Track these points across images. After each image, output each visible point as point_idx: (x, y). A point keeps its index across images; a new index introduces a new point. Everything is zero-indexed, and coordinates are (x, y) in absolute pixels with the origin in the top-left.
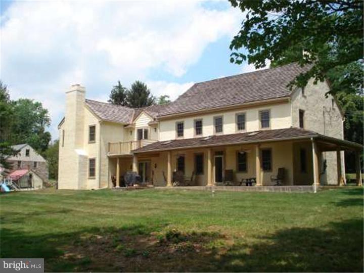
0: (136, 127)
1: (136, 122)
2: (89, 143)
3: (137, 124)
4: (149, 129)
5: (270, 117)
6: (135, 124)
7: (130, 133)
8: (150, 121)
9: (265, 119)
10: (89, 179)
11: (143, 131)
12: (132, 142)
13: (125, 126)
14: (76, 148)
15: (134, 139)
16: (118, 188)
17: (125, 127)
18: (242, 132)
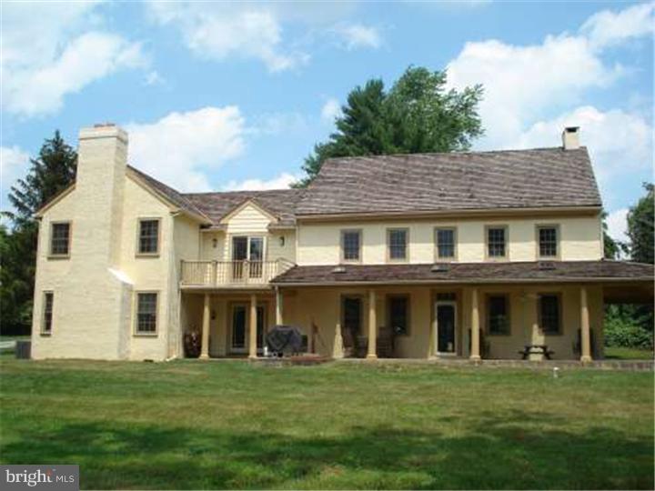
0: (229, 231)
1: (230, 222)
2: (137, 257)
3: (229, 226)
4: (265, 238)
5: (557, 238)
6: (227, 224)
7: (212, 244)
8: (269, 221)
9: (548, 241)
10: (135, 336)
11: (249, 241)
12: (217, 263)
13: (203, 227)
14: (111, 267)
15: (223, 255)
16: (204, 361)
17: (204, 230)
18: (500, 260)
